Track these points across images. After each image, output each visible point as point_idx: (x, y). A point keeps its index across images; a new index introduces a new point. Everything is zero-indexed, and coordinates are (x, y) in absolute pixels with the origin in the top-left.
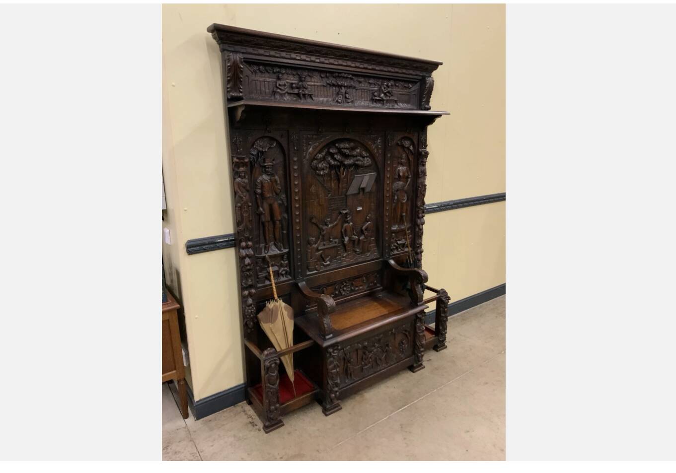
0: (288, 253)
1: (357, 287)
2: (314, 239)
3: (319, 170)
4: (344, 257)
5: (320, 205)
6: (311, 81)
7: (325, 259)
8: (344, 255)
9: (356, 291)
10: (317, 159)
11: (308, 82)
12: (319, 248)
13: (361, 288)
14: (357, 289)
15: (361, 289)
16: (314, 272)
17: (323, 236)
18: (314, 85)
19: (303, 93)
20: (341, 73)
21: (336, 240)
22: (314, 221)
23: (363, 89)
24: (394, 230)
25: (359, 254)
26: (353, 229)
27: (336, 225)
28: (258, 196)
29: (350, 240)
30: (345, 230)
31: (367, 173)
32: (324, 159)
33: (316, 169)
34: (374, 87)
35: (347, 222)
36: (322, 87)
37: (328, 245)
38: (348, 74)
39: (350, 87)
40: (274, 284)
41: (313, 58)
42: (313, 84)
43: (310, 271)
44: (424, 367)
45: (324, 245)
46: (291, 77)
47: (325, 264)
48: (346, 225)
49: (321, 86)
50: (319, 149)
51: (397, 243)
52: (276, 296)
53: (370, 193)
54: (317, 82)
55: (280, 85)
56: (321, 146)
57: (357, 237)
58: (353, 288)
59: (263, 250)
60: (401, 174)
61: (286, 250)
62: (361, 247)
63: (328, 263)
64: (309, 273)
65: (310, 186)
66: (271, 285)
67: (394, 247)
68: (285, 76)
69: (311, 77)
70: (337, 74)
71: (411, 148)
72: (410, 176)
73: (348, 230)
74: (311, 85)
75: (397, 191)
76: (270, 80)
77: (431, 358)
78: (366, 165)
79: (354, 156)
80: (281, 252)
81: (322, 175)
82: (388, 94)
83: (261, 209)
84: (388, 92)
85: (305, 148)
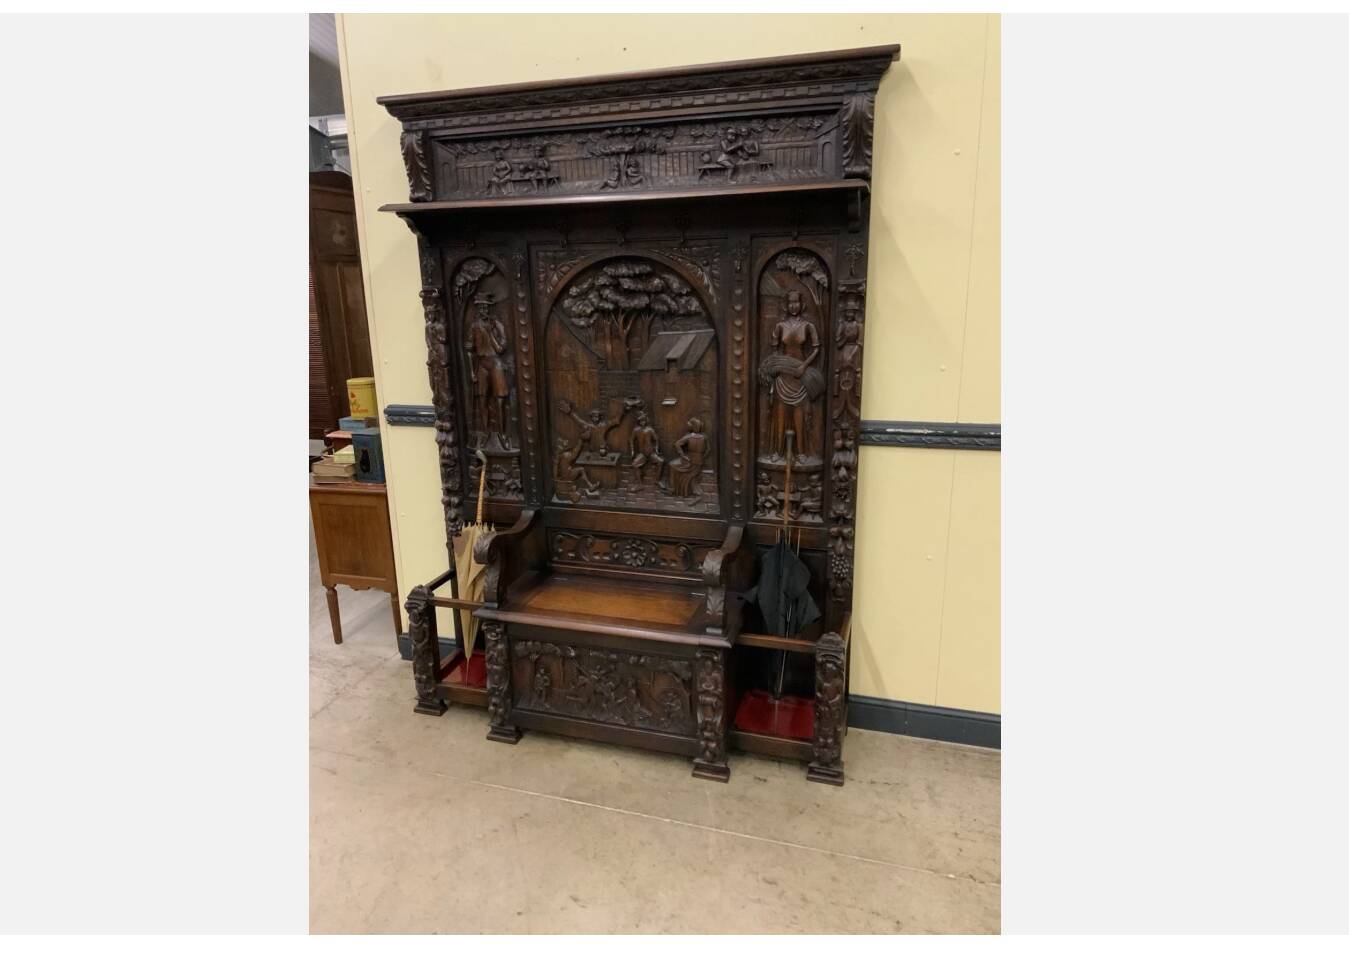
0: (519, 457)
1: (664, 560)
2: (565, 443)
3: (575, 317)
4: (632, 492)
5: (580, 383)
6: (557, 154)
7: (589, 483)
8: (633, 489)
9: (663, 567)
10: (571, 296)
11: (552, 155)
12: (578, 462)
13: (673, 565)
14: (663, 564)
15: (672, 568)
16: (566, 502)
17: (584, 441)
18: (565, 161)
19: (539, 177)
20: (615, 128)
21: (617, 456)
22: (566, 408)
23: (676, 152)
24: (763, 464)
25: (666, 494)
26: (653, 441)
27: (616, 426)
28: (469, 354)
29: (648, 460)
30: (636, 439)
31: (690, 329)
32: (583, 295)
33: (568, 313)
34: (706, 144)
35: (638, 423)
36: (581, 163)
37: (598, 460)
38: (632, 127)
39: (643, 151)
40: (481, 499)
41: (546, 112)
42: (562, 157)
43: (560, 499)
44: (726, 781)
45: (588, 458)
46: (522, 153)
47: (589, 493)
48: (638, 429)
49: (577, 159)
50: (568, 277)
51: (775, 497)
52: (479, 518)
53: (696, 369)
54: (570, 154)
55: (498, 170)
56: (574, 272)
57: (661, 460)
58: (653, 559)
59: (479, 443)
60: (785, 337)
61: (517, 450)
62: (672, 482)
63: (597, 493)
64: (555, 500)
65: (559, 345)
66: (477, 499)
67: (768, 505)
68: (510, 153)
69: (559, 146)
70: (609, 132)
71: (820, 276)
72: (816, 344)
73: (641, 440)
74: (558, 161)
75: (775, 376)
76: (485, 163)
77: (769, 779)
78: (681, 312)
79: (648, 294)
80: (505, 451)
81: (582, 327)
82: (740, 153)
83: (473, 375)
84: (741, 148)
85: (542, 276)
